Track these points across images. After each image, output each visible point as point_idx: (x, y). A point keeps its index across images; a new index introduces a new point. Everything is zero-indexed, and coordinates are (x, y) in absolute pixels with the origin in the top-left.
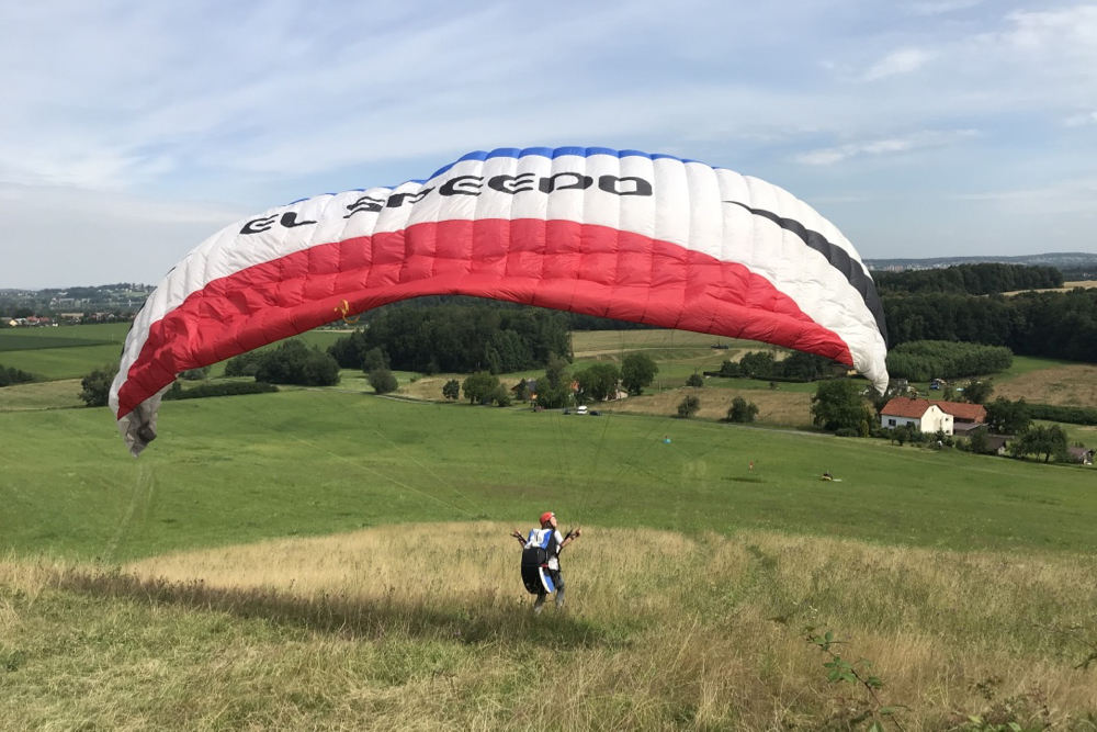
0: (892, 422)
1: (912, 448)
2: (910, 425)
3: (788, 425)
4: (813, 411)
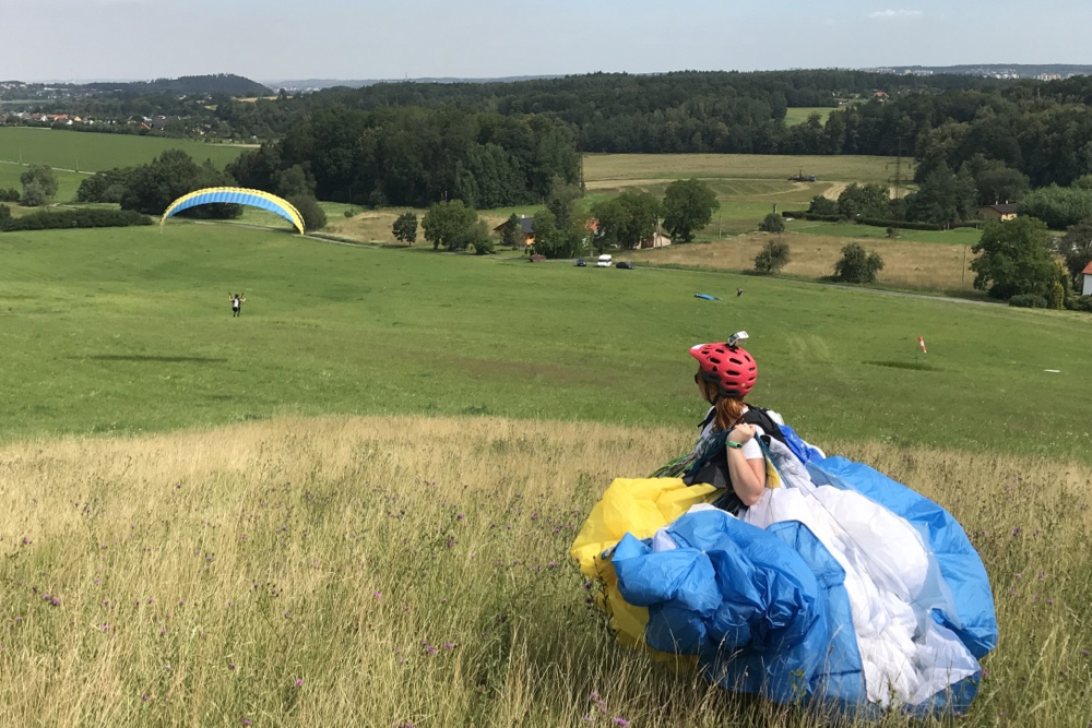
3: (931, 290)
4: (974, 266)
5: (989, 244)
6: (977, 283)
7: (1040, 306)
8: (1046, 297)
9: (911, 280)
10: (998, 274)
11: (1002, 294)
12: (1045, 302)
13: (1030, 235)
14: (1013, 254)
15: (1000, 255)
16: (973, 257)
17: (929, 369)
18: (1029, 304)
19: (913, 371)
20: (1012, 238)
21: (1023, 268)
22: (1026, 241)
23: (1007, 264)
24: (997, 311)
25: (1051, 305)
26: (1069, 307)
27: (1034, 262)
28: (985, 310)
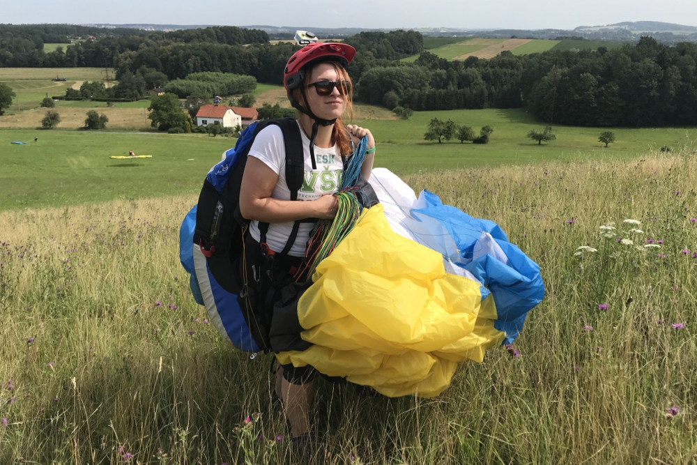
0: (204, 122)
1: (222, 138)
2: (217, 123)
3: (133, 129)
4: (150, 117)
5: (155, 106)
6: (153, 124)
7: (181, 132)
8: (183, 128)
9: (123, 126)
10: (161, 120)
11: (164, 128)
12: (183, 130)
13: (171, 101)
14: (166, 110)
15: (160, 111)
16: (149, 113)
17: (138, 165)
18: (176, 132)
19: (131, 167)
20: (165, 103)
21: (171, 117)
22: (170, 104)
23: (164, 115)
24: (163, 136)
25: (186, 131)
26: (193, 131)
27: (175, 113)
28: (158, 136)
